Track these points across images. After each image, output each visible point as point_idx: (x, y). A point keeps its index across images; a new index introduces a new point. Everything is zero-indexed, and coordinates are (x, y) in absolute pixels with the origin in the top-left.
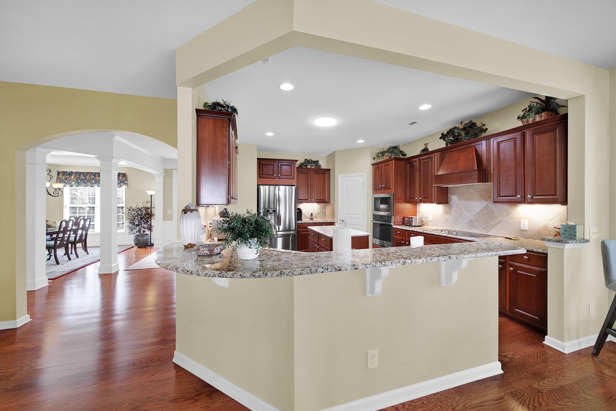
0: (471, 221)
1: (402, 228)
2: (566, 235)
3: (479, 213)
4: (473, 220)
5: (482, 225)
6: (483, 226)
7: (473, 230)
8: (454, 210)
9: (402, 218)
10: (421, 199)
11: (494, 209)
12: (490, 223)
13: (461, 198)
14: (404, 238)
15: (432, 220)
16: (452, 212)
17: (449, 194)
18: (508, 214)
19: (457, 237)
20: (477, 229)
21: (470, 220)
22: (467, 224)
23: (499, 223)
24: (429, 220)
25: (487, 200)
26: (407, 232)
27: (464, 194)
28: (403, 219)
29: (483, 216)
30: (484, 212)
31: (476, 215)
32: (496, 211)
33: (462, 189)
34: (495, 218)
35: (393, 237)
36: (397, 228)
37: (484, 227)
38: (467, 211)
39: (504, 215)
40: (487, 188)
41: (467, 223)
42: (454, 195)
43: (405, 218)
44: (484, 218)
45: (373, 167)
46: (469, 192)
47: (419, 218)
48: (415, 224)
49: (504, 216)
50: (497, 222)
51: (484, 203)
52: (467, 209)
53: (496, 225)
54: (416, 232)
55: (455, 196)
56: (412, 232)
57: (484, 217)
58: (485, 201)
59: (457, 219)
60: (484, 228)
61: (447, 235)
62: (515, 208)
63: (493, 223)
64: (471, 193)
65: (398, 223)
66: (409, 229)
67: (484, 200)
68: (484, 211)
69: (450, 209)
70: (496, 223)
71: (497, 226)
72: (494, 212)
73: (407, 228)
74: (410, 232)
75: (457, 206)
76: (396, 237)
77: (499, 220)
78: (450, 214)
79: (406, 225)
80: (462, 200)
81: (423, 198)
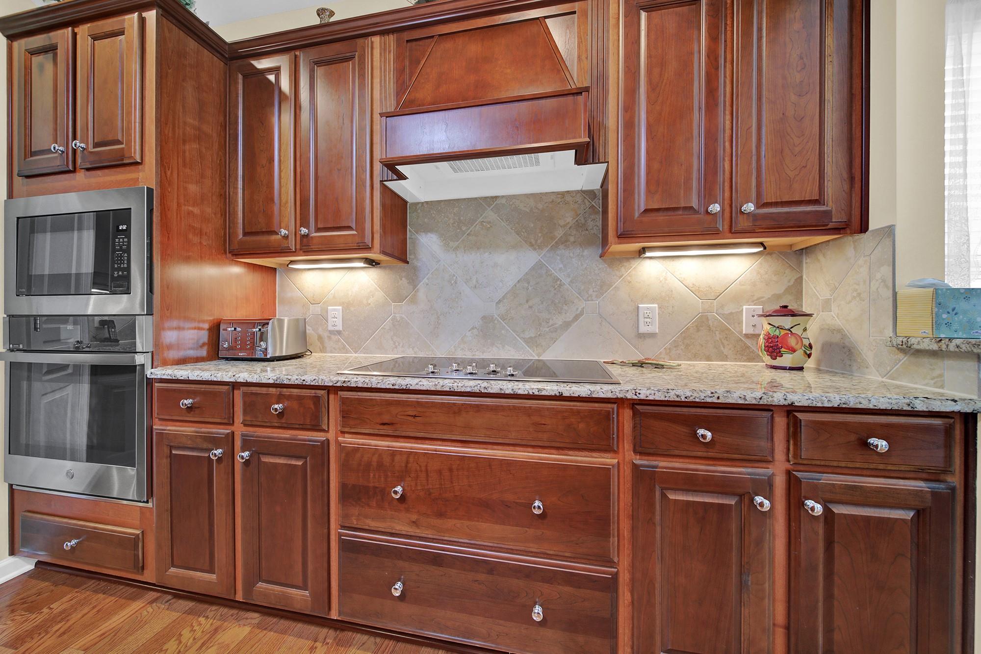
0: (487, 319)
1: (206, 376)
2: (955, 326)
3: (513, 293)
4: (492, 317)
5: (523, 331)
6: (527, 335)
9: (206, 326)
10: (306, 236)
11: (561, 276)
12: (547, 322)
13: (451, 243)
14: (224, 431)
15: (340, 327)
16: (421, 295)
17: (408, 226)
18: (603, 287)
19: (539, 390)
20: (507, 346)
21: (483, 318)
22: (475, 331)
23: (576, 318)
24: (330, 328)
25: (540, 247)
26: (238, 395)
27: (464, 228)
28: (210, 330)
29: (527, 301)
30: (530, 288)
31: (504, 297)
32: (566, 281)
33: (456, 210)
34: (566, 303)
35: (150, 430)
36: (178, 381)
37: (531, 338)
38: (475, 287)
39: (591, 292)
41: (473, 328)
42: (427, 229)
43: (222, 327)
44: (531, 307)
45: (16, 44)
46: (480, 219)
47: (289, 321)
48: (275, 350)
49: (591, 296)
50: (569, 317)
51: (530, 258)
52: (474, 280)
53: (567, 325)
54: (295, 391)
55: (430, 235)
56: (273, 390)
57: (530, 303)
58: (535, 249)
59: (438, 319)
60: (531, 342)
61: (485, 384)
62: (623, 269)
63: (559, 321)
64: (490, 222)
65: (181, 354)
66: (254, 379)
67: (532, 245)
68: (529, 283)
69: (414, 281)
70: (568, 320)
71: (568, 331)
72: (560, 285)
73: (243, 373)
74: (264, 390)
76: (171, 428)
77: (577, 309)
78: (414, 301)
79: (227, 359)
80: (456, 249)
81: (318, 230)
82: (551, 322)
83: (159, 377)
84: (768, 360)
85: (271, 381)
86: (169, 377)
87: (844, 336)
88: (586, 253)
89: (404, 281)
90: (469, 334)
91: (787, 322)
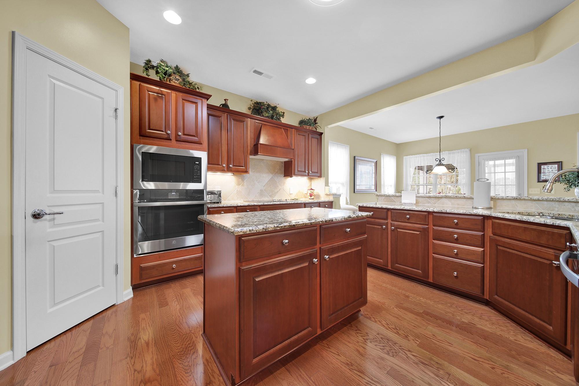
6: (270, 194)
7: (263, 198)
8: (247, 181)
11: (276, 180)
12: (274, 191)
13: (253, 170)
16: (245, 184)
18: (284, 184)
20: (266, 198)
21: (261, 190)
22: (259, 194)
23: (279, 190)
27: (256, 167)
29: (270, 186)
30: (271, 183)
31: (265, 185)
32: (278, 181)
34: (277, 187)
38: (259, 182)
39: (282, 184)
40: (273, 164)
51: (270, 176)
52: (258, 180)
53: (278, 192)
57: (271, 187)
58: (272, 174)
59: (250, 190)
60: (270, 196)
67: (271, 173)
75: (249, 177)
77: (279, 188)
78: (243, 185)
80: (254, 172)
81: (234, 166)
82: (275, 191)
83: (213, 207)
84: (310, 198)
85: (247, 205)
86: (217, 206)
87: (318, 193)
88: (281, 176)
89: (240, 180)
90: (257, 194)
91: (312, 191)
